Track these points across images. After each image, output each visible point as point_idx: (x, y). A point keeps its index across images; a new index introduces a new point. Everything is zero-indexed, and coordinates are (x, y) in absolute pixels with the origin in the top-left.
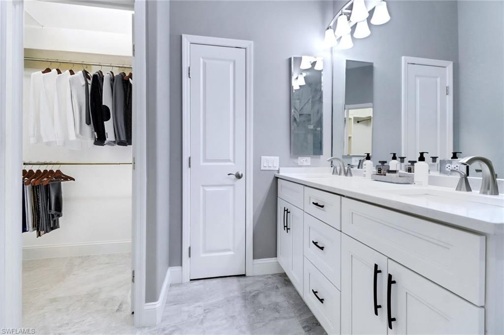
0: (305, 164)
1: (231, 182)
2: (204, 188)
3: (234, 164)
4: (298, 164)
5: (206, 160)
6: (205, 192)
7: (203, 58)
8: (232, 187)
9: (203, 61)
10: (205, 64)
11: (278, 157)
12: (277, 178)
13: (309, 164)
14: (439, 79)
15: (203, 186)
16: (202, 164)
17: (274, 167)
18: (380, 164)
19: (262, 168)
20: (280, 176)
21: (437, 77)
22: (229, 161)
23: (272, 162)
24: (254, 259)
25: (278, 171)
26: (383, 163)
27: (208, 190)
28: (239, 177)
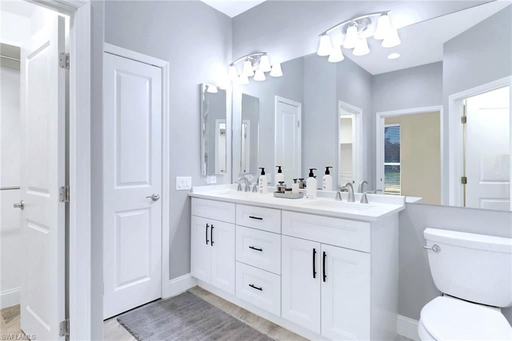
0: (212, 182)
1: (147, 205)
2: (119, 214)
3: (150, 186)
4: (206, 182)
5: (120, 183)
6: (119, 218)
7: (117, 70)
8: (148, 210)
9: (117, 74)
10: (119, 78)
11: (191, 177)
12: (190, 197)
13: (215, 182)
14: (294, 115)
15: (116, 212)
16: (116, 188)
17: (187, 186)
18: (280, 184)
19: (177, 189)
20: (194, 194)
21: (293, 114)
22: (145, 183)
23: (185, 182)
24: (170, 279)
25: (191, 191)
26: (281, 183)
27: (123, 216)
28: (154, 199)
